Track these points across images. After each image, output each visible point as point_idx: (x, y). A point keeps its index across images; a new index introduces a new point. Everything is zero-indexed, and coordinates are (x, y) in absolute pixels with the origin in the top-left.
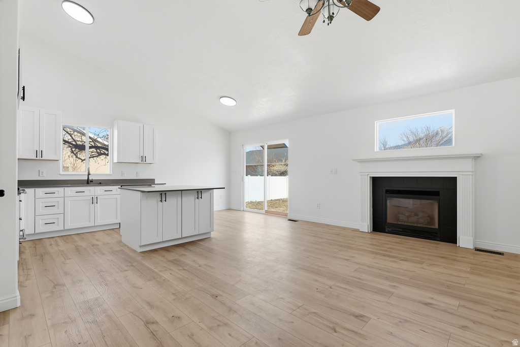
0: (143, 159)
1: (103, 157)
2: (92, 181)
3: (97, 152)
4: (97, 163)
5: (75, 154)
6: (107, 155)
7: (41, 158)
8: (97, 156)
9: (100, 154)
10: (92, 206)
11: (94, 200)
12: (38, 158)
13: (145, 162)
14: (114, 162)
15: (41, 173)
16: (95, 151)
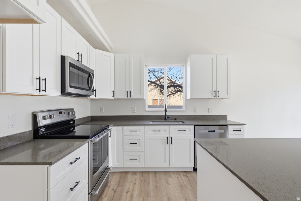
0: (216, 94)
1: (179, 93)
2: (168, 118)
3: (175, 90)
4: (175, 98)
5: (162, 93)
6: (182, 92)
7: (130, 98)
8: (175, 93)
9: (177, 91)
10: (167, 146)
11: (169, 141)
12: (128, 98)
13: (218, 97)
14: (187, 98)
15: (133, 110)
16: (174, 89)
